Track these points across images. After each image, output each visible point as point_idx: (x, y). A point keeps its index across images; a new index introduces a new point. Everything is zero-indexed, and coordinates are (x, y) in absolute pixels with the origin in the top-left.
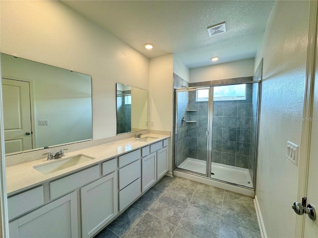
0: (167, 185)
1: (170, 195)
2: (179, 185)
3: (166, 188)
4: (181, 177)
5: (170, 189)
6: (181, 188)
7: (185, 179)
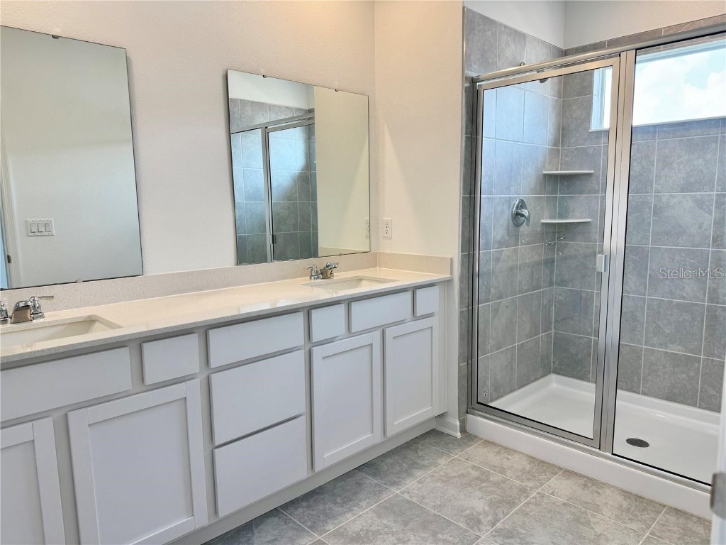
0: (426, 462)
1: (423, 497)
2: (474, 467)
3: (419, 474)
4: (493, 443)
5: (432, 476)
6: (478, 478)
7: (506, 449)
